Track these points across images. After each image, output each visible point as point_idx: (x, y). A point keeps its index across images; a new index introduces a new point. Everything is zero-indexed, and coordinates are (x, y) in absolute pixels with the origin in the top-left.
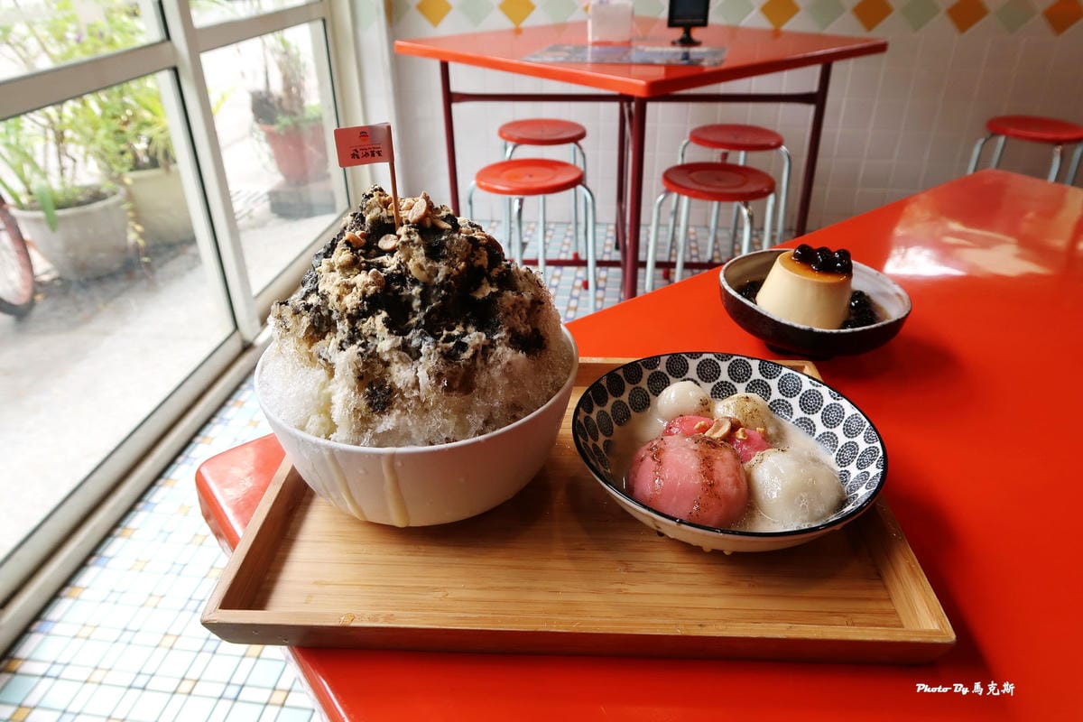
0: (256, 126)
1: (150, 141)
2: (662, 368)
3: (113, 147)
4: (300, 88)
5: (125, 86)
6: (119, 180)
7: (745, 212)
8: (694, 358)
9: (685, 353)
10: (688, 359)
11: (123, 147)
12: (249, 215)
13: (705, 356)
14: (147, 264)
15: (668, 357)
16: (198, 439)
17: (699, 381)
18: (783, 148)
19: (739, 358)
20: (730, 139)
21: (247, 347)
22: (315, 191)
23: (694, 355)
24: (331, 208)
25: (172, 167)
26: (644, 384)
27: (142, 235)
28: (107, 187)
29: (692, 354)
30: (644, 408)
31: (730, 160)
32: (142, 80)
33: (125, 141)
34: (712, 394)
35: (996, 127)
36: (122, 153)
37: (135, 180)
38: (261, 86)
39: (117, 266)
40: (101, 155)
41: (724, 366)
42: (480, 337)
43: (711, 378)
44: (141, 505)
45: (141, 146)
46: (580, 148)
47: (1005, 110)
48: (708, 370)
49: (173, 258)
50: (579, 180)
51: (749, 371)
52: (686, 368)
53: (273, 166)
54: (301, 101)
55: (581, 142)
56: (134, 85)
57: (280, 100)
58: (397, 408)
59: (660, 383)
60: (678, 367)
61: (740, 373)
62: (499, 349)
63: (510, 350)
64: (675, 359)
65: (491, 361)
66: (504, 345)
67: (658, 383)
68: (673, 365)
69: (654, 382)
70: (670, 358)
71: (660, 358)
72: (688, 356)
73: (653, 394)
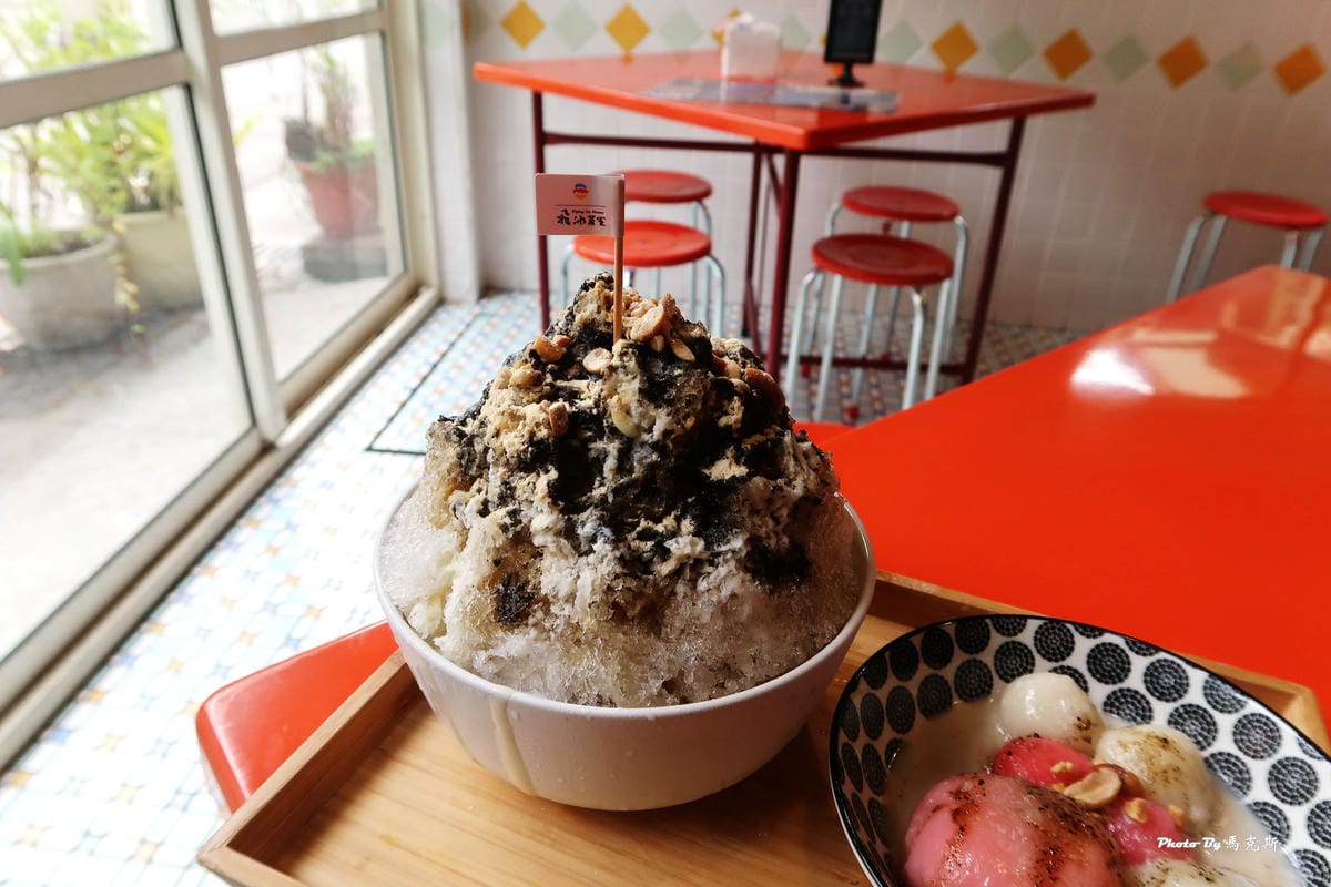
0: (290, 164)
1: (151, 176)
2: (1027, 637)
3: (102, 182)
4: (346, 119)
5: (120, 105)
6: (107, 224)
7: (917, 299)
8: (1088, 636)
9: (1073, 623)
10: (1077, 635)
11: (114, 182)
12: (276, 275)
13: (1108, 638)
14: (141, 336)
15: (1040, 622)
16: (197, 570)
17: (1087, 676)
18: (959, 220)
19: (1170, 658)
20: (893, 206)
21: (267, 448)
22: (362, 248)
23: (1090, 631)
24: (382, 270)
25: (178, 210)
26: (987, 657)
27: (135, 297)
28: (91, 232)
29: (1080, 625)
30: (978, 696)
31: (893, 233)
32: (142, 99)
33: (116, 175)
34: (1105, 704)
35: (1217, 204)
36: (114, 190)
37: (130, 226)
38: (296, 112)
39: (99, 336)
40: (86, 192)
41: (1139, 664)
42: (693, 544)
43: (1111, 677)
44: (116, 658)
45: (138, 182)
46: (705, 209)
47: (1224, 184)
48: (1109, 662)
49: (173, 327)
50: (705, 251)
51: (1181, 687)
52: (1068, 649)
53: (308, 215)
54: (347, 135)
55: (707, 202)
56: (133, 104)
57: (321, 133)
58: (535, 625)
59: (1016, 663)
60: (1055, 642)
61: (1165, 683)
62: (722, 570)
63: (741, 573)
64: (1053, 628)
65: (702, 585)
66: (732, 564)
67: (1014, 662)
68: (1047, 637)
69: (1007, 657)
70: (1045, 624)
71: (1026, 621)
72: (1077, 629)
73: (1001, 677)
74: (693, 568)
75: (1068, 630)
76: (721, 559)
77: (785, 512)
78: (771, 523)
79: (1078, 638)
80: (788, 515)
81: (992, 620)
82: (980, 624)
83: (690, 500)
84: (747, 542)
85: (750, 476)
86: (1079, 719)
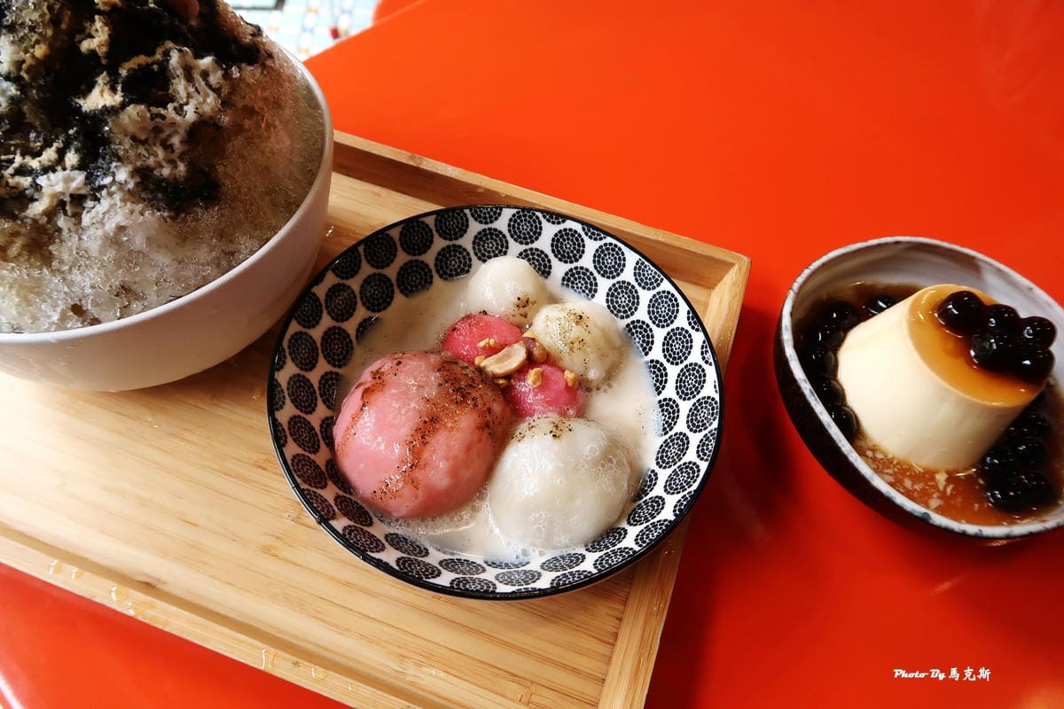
2: (502, 224)
8: (553, 223)
9: (542, 211)
10: (544, 222)
13: (569, 224)
15: (515, 211)
17: (551, 256)
19: (614, 242)
26: (466, 242)
29: (548, 213)
30: (458, 274)
34: (564, 279)
41: (591, 246)
43: (569, 257)
48: (568, 245)
51: (619, 267)
52: (537, 233)
59: (492, 246)
60: (526, 228)
61: (608, 263)
62: (105, 204)
63: (129, 204)
64: (525, 216)
65: (86, 219)
66: (117, 197)
67: (490, 245)
68: (519, 224)
69: (484, 242)
70: (518, 213)
71: (501, 210)
72: (544, 217)
73: (479, 258)
74: (76, 203)
75: (538, 218)
76: (104, 192)
77: (176, 141)
78: (161, 153)
79: (545, 224)
80: (181, 142)
81: (471, 211)
82: (458, 214)
83: (71, 132)
84: (134, 173)
85: (123, 106)
86: (519, 299)
